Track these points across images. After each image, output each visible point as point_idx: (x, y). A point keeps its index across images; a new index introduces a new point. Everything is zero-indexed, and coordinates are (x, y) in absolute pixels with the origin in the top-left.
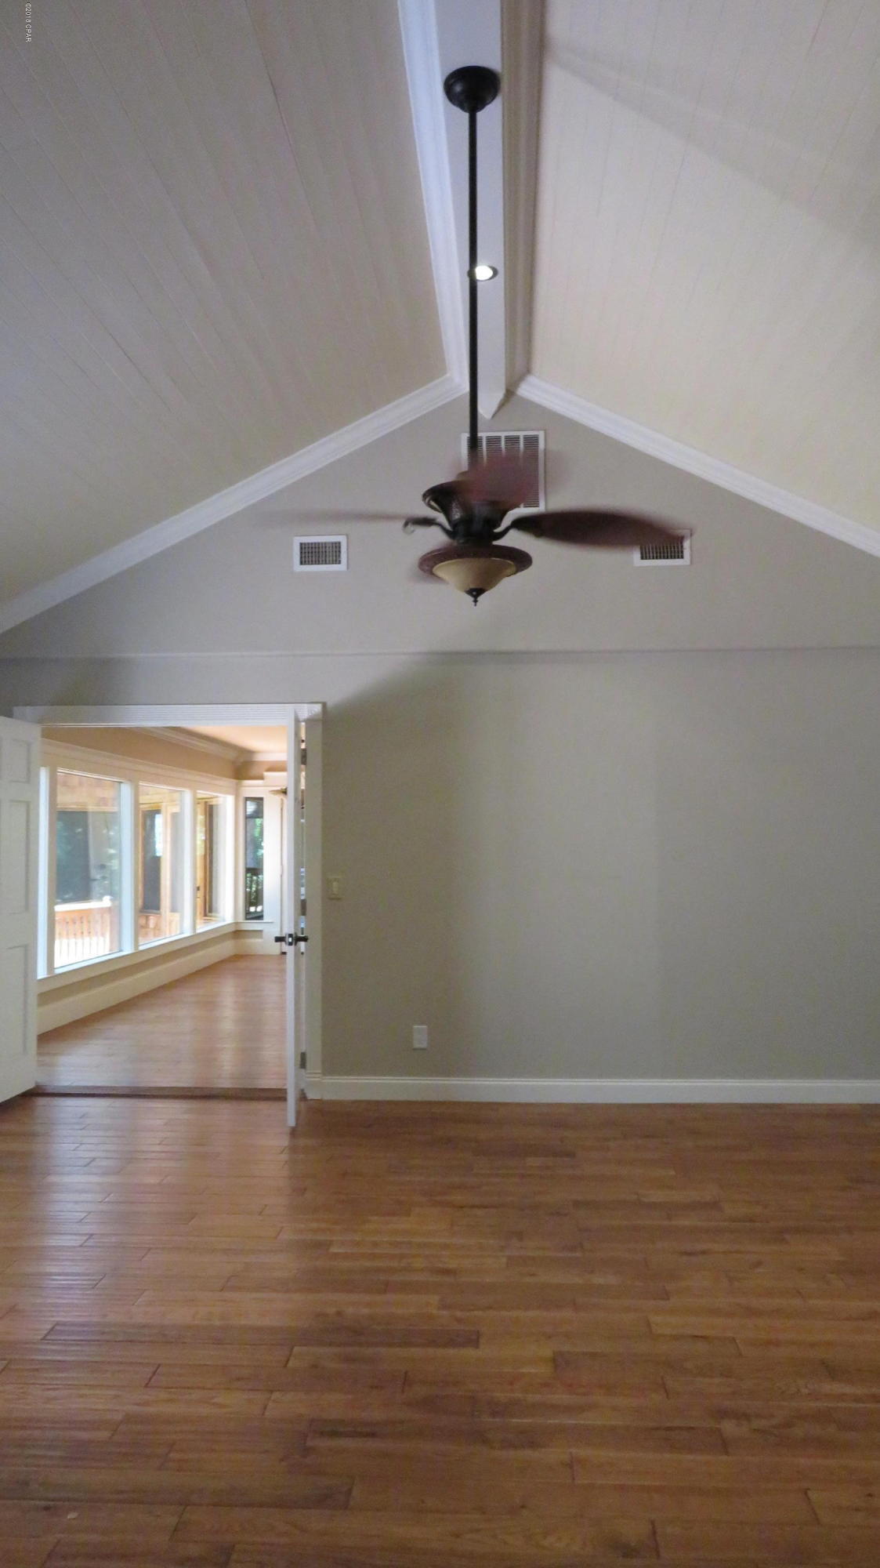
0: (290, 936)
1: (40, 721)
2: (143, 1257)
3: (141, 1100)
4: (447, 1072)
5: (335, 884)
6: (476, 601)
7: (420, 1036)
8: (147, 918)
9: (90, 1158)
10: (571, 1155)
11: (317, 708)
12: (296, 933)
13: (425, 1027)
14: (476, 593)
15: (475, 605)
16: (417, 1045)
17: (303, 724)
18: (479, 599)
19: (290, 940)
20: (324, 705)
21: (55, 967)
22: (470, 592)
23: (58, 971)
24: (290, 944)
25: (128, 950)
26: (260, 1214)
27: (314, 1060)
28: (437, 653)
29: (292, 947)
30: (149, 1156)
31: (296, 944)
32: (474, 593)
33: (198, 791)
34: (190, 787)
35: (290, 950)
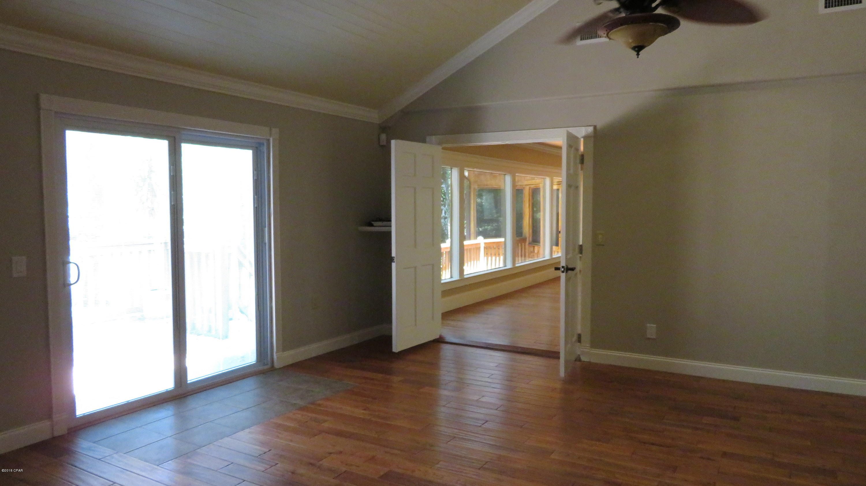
0: (563, 267)
1: (440, 144)
2: (449, 441)
3: (489, 350)
4: (667, 354)
5: (600, 236)
6: (638, 55)
7: (651, 330)
8: (534, 247)
9: (449, 380)
10: (736, 419)
11: (590, 129)
12: (567, 266)
13: (655, 325)
14: (638, 49)
15: (638, 57)
16: (649, 336)
17: (582, 140)
18: (641, 53)
19: (563, 269)
20: (595, 127)
21: (465, 274)
22: (634, 48)
23: (465, 277)
24: (563, 272)
25: (509, 266)
26: (521, 427)
27: (586, 338)
28: (668, 89)
29: (564, 274)
30: (479, 383)
31: (567, 272)
32: (636, 49)
33: (554, 178)
34: (548, 176)
35: (563, 276)
